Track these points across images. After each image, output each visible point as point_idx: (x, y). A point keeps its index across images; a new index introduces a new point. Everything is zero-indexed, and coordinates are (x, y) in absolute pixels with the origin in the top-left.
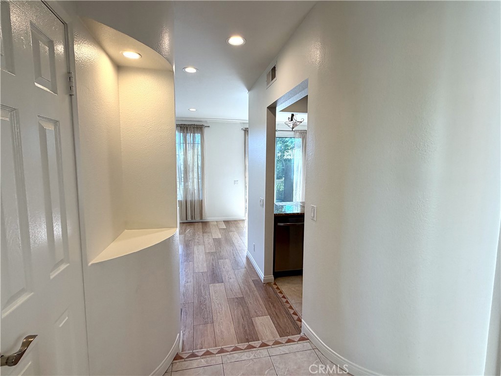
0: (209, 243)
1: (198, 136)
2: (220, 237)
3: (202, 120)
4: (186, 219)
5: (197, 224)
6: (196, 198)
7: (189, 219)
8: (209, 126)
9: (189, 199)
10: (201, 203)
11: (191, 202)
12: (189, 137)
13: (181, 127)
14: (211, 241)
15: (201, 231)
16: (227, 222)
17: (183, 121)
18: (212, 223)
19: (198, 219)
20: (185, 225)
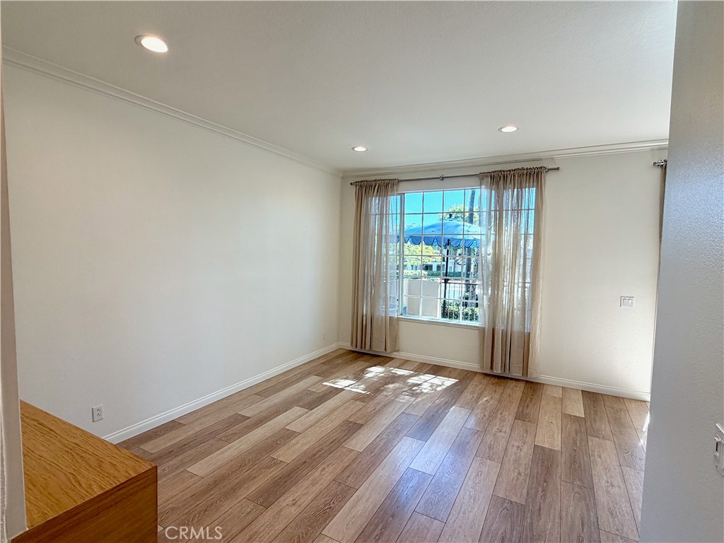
0: (517, 461)
1: (530, 194)
2: (557, 445)
3: (542, 155)
4: (492, 368)
5: (514, 383)
6: (517, 327)
7: (498, 370)
8: (558, 169)
9: (500, 327)
10: (527, 340)
11: (505, 334)
12: (509, 196)
13: (492, 178)
14: (527, 451)
15: (514, 408)
16: (592, 397)
17: (497, 163)
18: (549, 392)
19: (516, 373)
20: (486, 380)
